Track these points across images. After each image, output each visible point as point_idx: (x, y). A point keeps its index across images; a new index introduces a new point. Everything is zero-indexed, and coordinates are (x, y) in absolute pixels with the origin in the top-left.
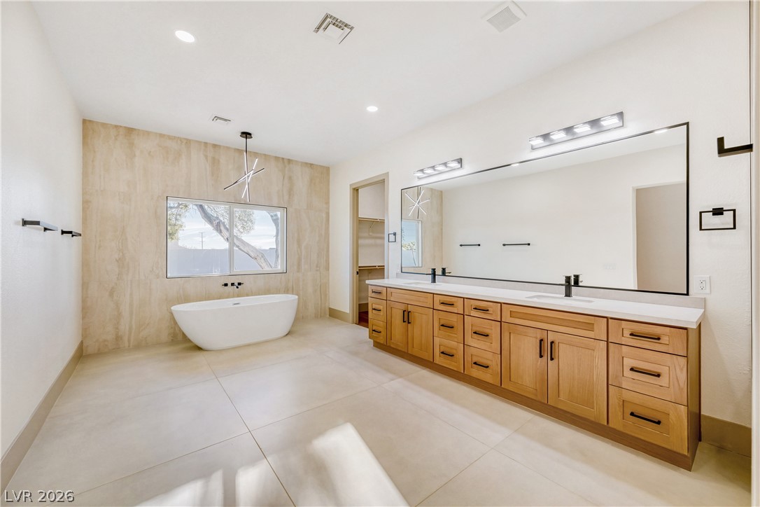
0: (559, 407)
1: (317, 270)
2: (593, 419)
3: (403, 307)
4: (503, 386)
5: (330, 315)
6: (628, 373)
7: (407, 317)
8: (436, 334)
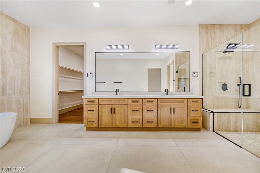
0: (176, 127)
1: (20, 94)
2: (184, 127)
3: (111, 107)
4: (158, 127)
5: (30, 123)
6: (191, 112)
7: (113, 111)
8: (129, 115)
